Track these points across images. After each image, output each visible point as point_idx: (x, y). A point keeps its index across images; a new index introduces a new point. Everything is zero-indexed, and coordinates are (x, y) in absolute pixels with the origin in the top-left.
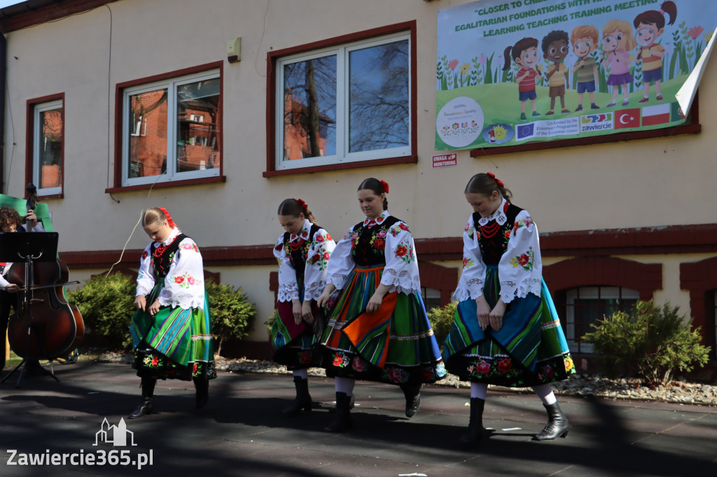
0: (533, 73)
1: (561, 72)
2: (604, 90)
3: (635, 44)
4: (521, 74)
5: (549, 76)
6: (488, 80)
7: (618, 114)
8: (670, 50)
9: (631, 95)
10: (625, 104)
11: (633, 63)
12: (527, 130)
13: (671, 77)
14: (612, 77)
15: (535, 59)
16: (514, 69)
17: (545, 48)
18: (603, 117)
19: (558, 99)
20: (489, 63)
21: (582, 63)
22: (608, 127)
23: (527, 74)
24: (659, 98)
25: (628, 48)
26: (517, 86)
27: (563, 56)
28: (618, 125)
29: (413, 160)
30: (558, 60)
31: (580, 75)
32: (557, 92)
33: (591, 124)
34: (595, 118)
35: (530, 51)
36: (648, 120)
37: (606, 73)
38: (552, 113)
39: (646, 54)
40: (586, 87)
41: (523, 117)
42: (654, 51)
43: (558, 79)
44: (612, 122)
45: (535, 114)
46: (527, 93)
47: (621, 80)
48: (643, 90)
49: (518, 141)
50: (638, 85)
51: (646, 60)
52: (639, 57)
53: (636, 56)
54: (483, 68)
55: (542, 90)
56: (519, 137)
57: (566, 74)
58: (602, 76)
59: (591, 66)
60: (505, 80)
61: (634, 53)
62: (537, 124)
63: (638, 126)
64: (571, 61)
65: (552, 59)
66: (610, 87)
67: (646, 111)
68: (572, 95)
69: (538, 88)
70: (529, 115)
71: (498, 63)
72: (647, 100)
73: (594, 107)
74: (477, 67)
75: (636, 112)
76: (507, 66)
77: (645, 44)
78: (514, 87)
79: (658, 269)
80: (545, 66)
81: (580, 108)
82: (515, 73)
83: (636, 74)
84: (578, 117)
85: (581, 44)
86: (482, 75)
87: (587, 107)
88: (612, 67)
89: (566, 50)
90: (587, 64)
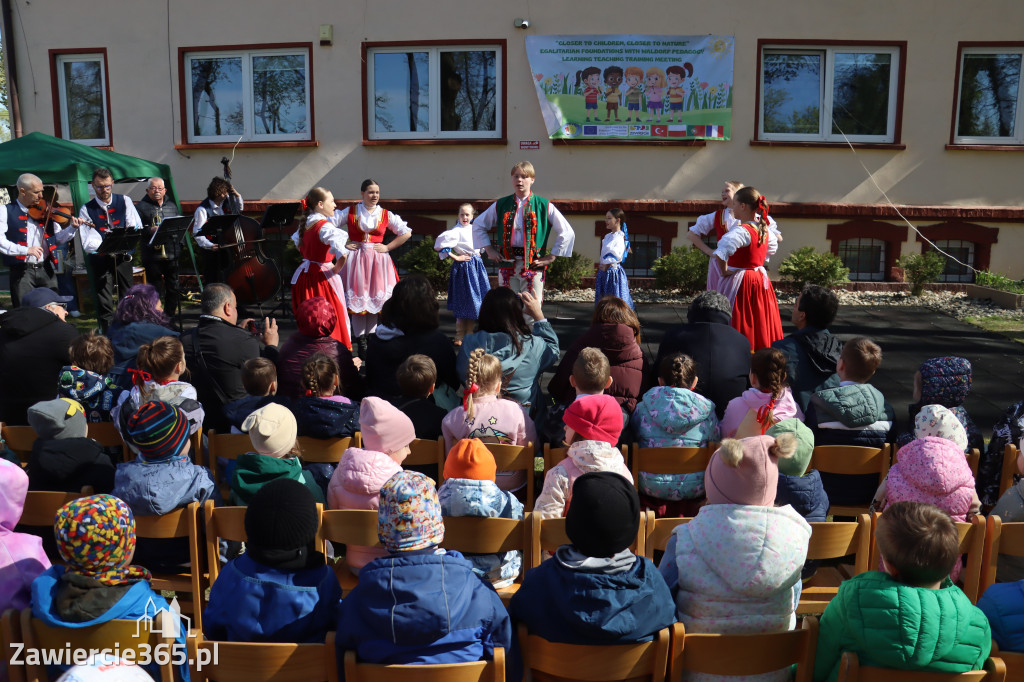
0: (596, 92)
1: (616, 94)
2: (644, 110)
3: (666, 85)
4: (588, 90)
5: (607, 95)
6: (565, 91)
7: (653, 127)
8: (688, 93)
9: (662, 116)
10: (658, 121)
11: (664, 96)
12: (593, 130)
13: (688, 110)
14: (650, 103)
15: (598, 81)
16: (582, 86)
17: (606, 76)
18: (643, 128)
19: (612, 111)
20: (565, 80)
21: (632, 91)
22: (647, 134)
23: (592, 91)
24: (679, 121)
25: (661, 86)
26: (584, 98)
27: (618, 84)
28: (653, 133)
29: (502, 142)
30: (615, 86)
31: (630, 98)
32: (612, 106)
33: (636, 131)
34: (638, 128)
35: (595, 76)
36: (673, 133)
37: (647, 100)
38: (607, 120)
39: (673, 92)
40: (633, 106)
41: (588, 120)
42: (678, 91)
43: (613, 98)
44: (649, 131)
45: (596, 119)
46: (591, 104)
47: (656, 105)
48: (669, 114)
49: (583, 136)
50: (667, 111)
51: (673, 96)
52: (668, 93)
53: (666, 91)
54: (562, 82)
55: (602, 103)
56: (586, 133)
57: (620, 96)
58: (644, 101)
59: (637, 94)
60: (576, 93)
61: (665, 90)
62: (599, 127)
63: (665, 135)
64: (624, 88)
65: (611, 84)
66: (649, 109)
67: (672, 128)
68: (623, 111)
69: (599, 102)
70: (592, 119)
71: (571, 81)
72: (670, 121)
73: (638, 120)
74: (558, 81)
75: (665, 128)
76: (578, 84)
77: (672, 86)
78: (582, 99)
79: (675, 225)
80: (605, 88)
81: (629, 120)
82: (583, 89)
83: (666, 104)
84: (627, 125)
85: (633, 79)
86: (561, 88)
87: (634, 120)
88: (651, 97)
89: (621, 80)
90: (635, 91)
